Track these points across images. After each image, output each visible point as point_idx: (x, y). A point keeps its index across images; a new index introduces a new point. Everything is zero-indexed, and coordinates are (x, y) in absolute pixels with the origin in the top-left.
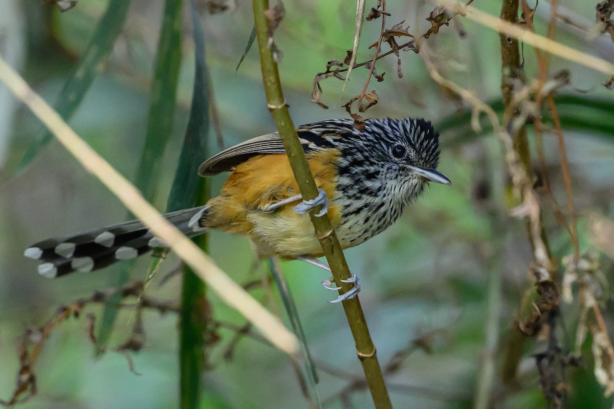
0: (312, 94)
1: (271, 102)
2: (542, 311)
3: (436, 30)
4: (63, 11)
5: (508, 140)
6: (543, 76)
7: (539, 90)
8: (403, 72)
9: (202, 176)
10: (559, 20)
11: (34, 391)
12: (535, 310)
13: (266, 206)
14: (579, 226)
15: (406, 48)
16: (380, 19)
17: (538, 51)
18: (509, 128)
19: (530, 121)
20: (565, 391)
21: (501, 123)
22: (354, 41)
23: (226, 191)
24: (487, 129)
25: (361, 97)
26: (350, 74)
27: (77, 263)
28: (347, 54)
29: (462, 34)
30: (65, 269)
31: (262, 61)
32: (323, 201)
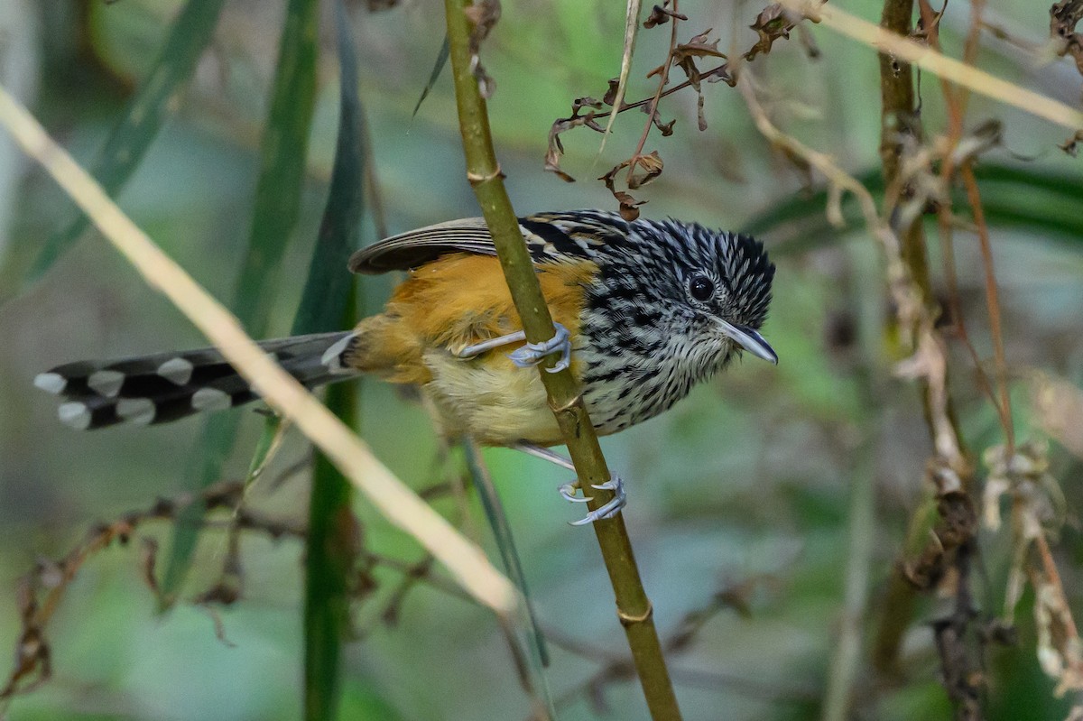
0: (547, 156)
1: (473, 169)
2: (946, 545)
3: (767, 47)
5: (892, 242)
6: (955, 131)
7: (947, 154)
8: (709, 119)
9: (354, 273)
10: (985, 32)
11: (47, 672)
12: (934, 543)
13: (462, 347)
14: (1014, 394)
15: (714, 77)
16: (668, 26)
17: (946, 84)
18: (893, 221)
19: (931, 209)
20: (983, 686)
21: (879, 213)
22: (621, 63)
23: (392, 307)
24: (855, 225)
25: (633, 163)
26: (615, 119)
27: (126, 407)
28: (608, 87)
29: (814, 54)
30: (104, 416)
31: (459, 97)
32: (562, 345)
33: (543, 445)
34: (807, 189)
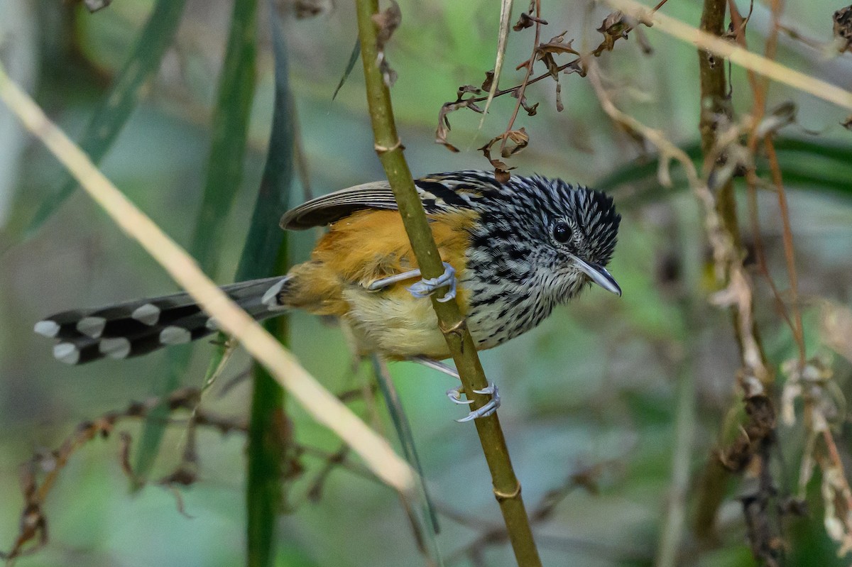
0: (437, 132)
1: (380, 142)
2: (752, 437)
3: (610, 46)
4: (92, 12)
5: (709, 198)
6: (759, 111)
7: (752, 130)
8: (564, 102)
9: (284, 229)
10: (782, 34)
11: (44, 539)
12: (742, 434)
13: (371, 282)
15: (568, 69)
16: (532, 29)
17: (752, 75)
18: (710, 182)
19: (740, 173)
20: (782, 548)
21: (699, 176)
22: (496, 58)
23: (316, 255)
24: (680, 185)
25: (505, 137)
26: (490, 104)
27: (107, 345)
28: (485, 77)
29: (648, 51)
30: (90, 354)
31: (368, 84)
32: (450, 281)
33: (436, 358)
34: (642, 157)
